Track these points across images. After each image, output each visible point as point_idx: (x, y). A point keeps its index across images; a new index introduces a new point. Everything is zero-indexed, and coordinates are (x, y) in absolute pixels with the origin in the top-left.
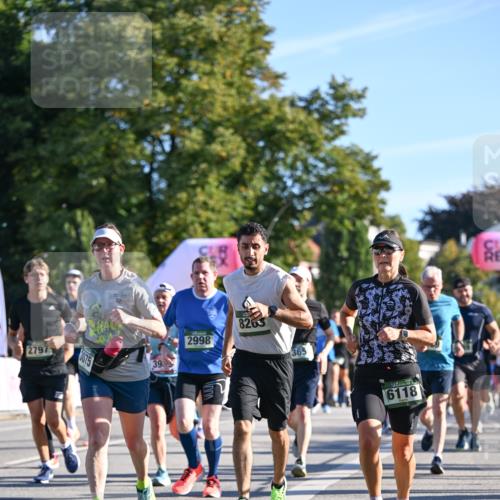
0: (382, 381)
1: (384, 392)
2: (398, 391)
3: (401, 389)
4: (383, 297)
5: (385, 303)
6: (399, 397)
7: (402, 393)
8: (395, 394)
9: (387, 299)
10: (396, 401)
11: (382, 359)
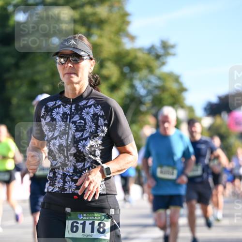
0: (68, 210)
1: (69, 223)
2: (84, 224)
3: (88, 222)
4: (72, 115)
5: (75, 123)
6: (83, 231)
7: (88, 227)
8: (80, 227)
9: (76, 118)
10: (79, 235)
11: (63, 189)
